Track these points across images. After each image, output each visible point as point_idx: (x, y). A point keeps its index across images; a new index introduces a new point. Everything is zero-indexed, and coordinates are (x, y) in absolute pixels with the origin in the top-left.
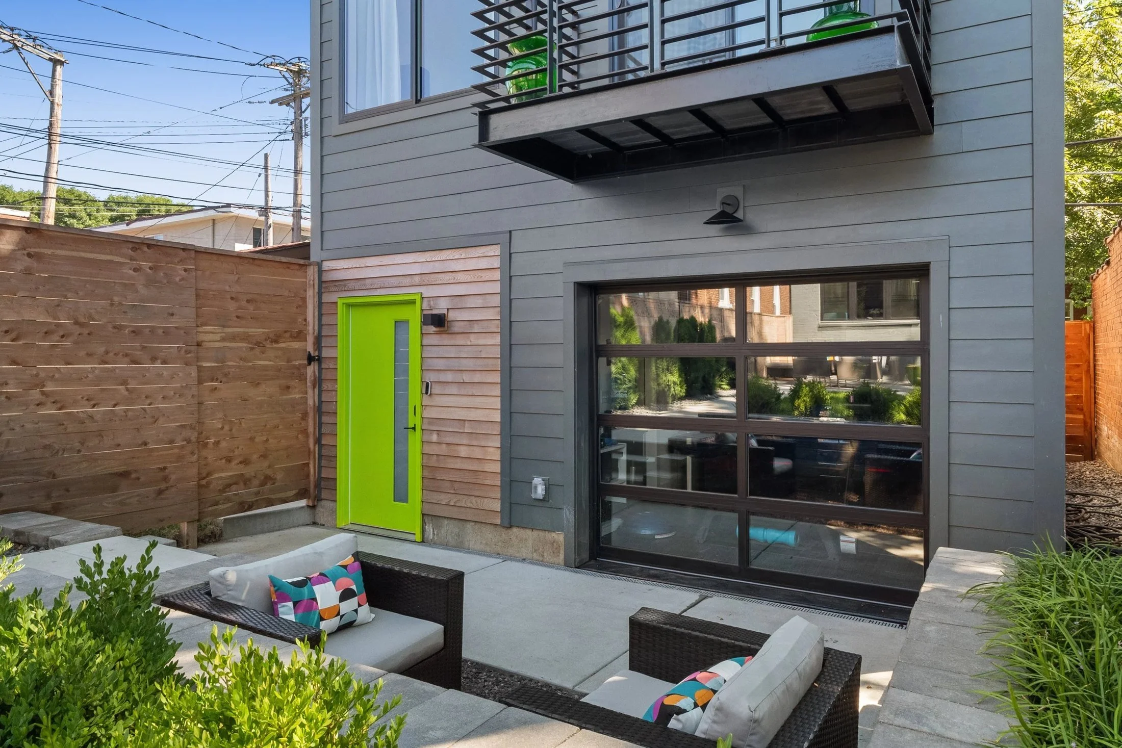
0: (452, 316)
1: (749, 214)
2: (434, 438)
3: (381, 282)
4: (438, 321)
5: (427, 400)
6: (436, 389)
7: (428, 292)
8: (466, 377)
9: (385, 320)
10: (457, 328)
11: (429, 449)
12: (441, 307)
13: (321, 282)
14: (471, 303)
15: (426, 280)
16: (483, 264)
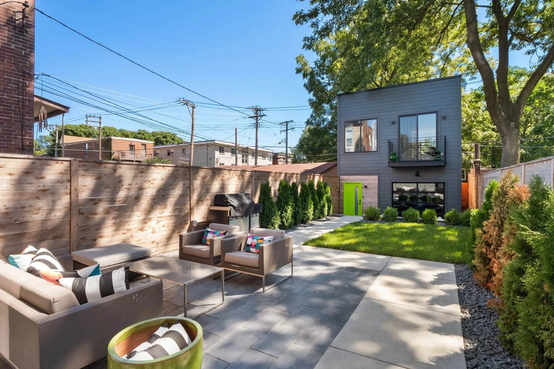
0: (368, 186)
1: (420, 174)
2: (364, 205)
3: (354, 180)
4: (366, 187)
5: (363, 199)
6: (364, 197)
7: (363, 182)
8: (371, 195)
9: (353, 186)
10: (369, 188)
11: (363, 206)
12: (366, 185)
13: (340, 179)
14: (371, 184)
15: (363, 180)
16: (374, 178)
